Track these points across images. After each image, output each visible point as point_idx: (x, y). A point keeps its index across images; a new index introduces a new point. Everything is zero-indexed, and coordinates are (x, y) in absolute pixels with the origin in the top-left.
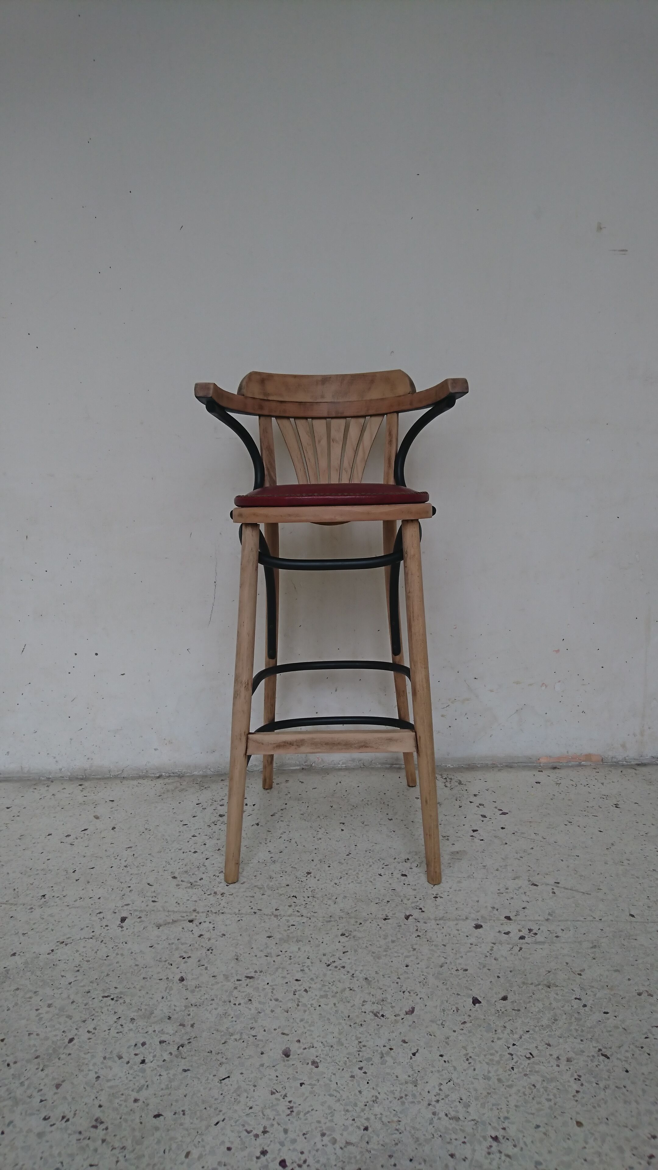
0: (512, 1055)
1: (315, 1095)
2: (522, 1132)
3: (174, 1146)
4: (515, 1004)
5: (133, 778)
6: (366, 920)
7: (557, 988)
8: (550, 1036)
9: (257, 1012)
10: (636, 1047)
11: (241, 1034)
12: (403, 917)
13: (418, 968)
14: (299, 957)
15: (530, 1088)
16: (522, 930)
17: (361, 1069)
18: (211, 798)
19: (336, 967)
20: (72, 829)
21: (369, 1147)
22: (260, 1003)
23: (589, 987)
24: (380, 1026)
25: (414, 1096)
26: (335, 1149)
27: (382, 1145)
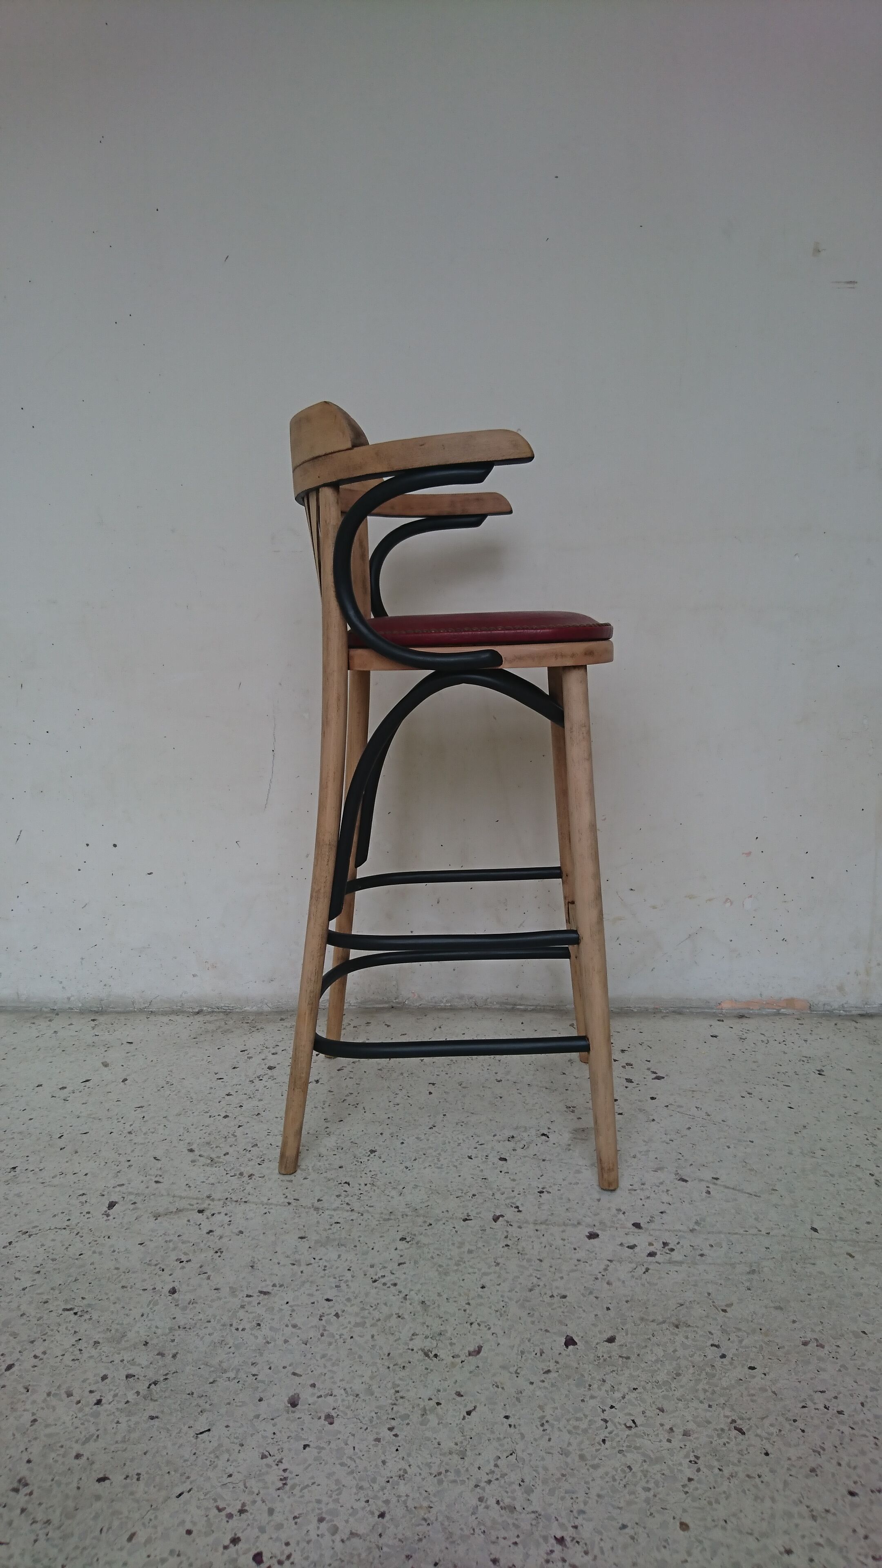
0: (606, 1421)
1: (321, 1464)
2: (600, 1533)
3: (116, 1523)
4: (625, 1349)
5: (165, 1013)
6: (439, 1220)
7: (688, 1329)
8: (664, 1397)
9: (264, 1341)
10: (787, 1419)
11: (238, 1371)
12: (491, 1218)
13: (497, 1291)
14: (337, 1268)
15: (623, 1471)
16: (654, 1243)
17: (391, 1429)
18: (262, 1043)
19: (384, 1284)
20: (70, 1079)
21: (381, 1541)
22: (271, 1329)
23: (734, 1330)
24: (429, 1371)
25: (458, 1472)
26: (333, 1541)
27: (400, 1540)
